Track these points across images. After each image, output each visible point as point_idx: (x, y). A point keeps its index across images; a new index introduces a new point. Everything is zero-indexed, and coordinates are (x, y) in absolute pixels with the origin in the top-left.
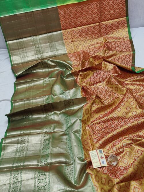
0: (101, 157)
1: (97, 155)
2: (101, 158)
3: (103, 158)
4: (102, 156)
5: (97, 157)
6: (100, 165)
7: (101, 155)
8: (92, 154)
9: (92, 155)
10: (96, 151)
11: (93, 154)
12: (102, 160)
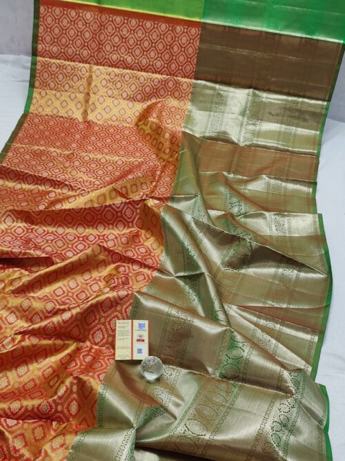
0: (139, 338)
1: (130, 331)
2: (138, 340)
3: (143, 341)
4: (141, 336)
5: (130, 337)
6: (130, 355)
7: (141, 333)
8: (120, 327)
9: (121, 329)
10: (130, 323)
11: (124, 327)
12: (137, 345)
